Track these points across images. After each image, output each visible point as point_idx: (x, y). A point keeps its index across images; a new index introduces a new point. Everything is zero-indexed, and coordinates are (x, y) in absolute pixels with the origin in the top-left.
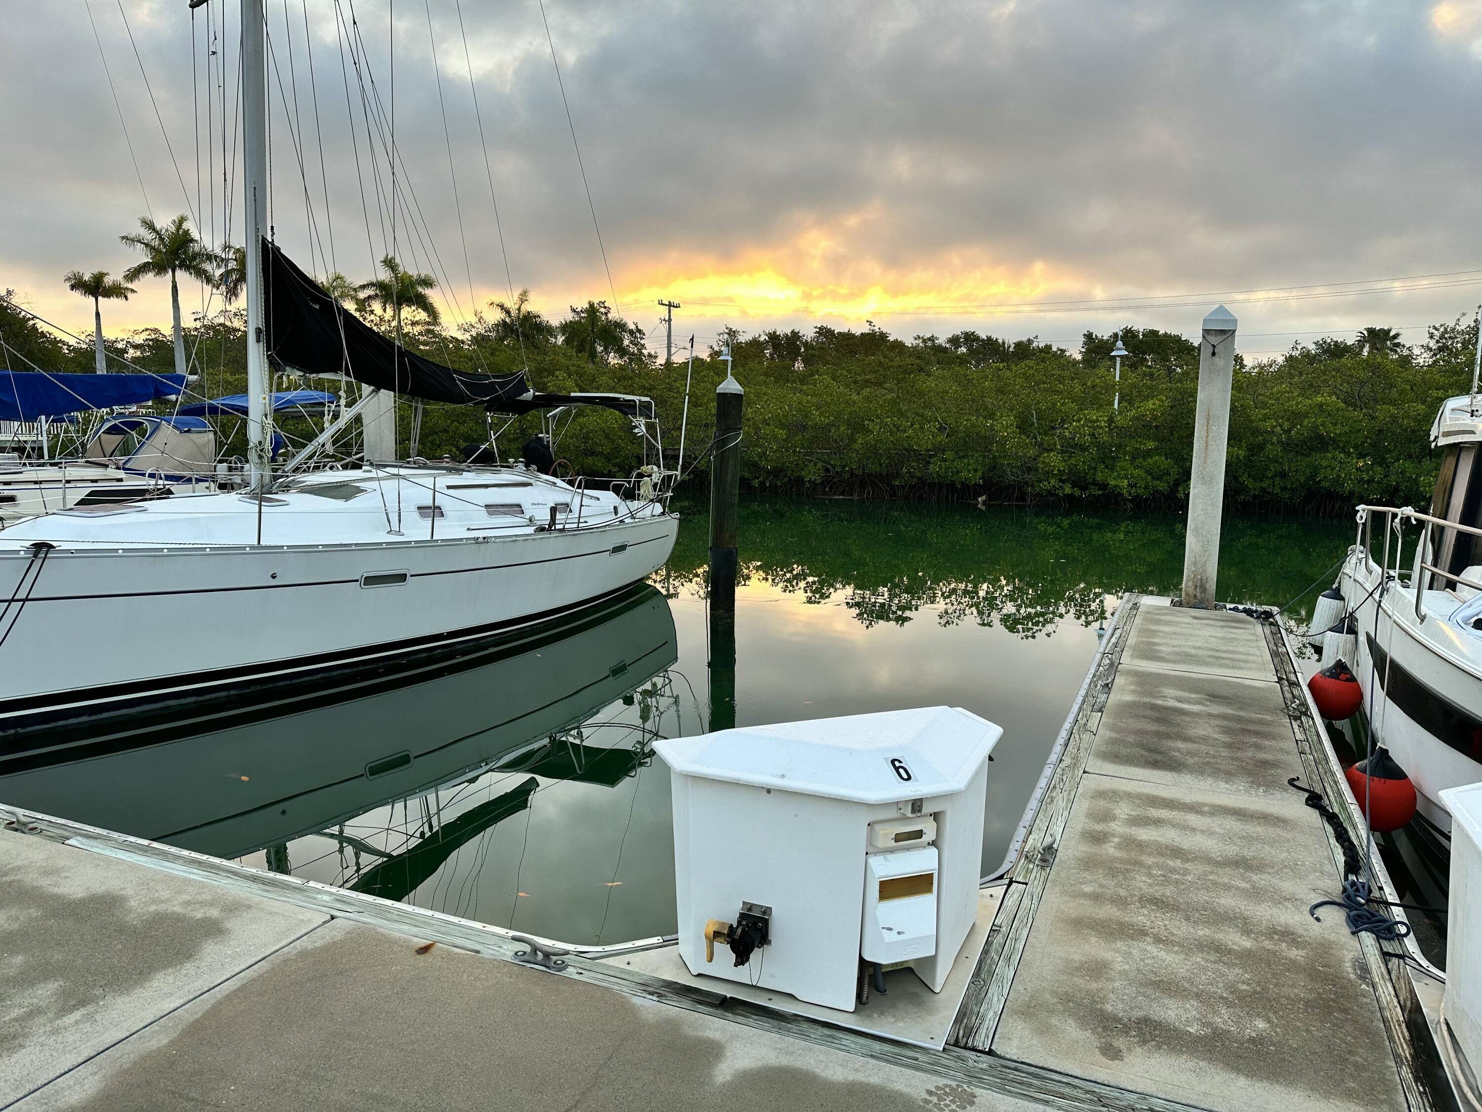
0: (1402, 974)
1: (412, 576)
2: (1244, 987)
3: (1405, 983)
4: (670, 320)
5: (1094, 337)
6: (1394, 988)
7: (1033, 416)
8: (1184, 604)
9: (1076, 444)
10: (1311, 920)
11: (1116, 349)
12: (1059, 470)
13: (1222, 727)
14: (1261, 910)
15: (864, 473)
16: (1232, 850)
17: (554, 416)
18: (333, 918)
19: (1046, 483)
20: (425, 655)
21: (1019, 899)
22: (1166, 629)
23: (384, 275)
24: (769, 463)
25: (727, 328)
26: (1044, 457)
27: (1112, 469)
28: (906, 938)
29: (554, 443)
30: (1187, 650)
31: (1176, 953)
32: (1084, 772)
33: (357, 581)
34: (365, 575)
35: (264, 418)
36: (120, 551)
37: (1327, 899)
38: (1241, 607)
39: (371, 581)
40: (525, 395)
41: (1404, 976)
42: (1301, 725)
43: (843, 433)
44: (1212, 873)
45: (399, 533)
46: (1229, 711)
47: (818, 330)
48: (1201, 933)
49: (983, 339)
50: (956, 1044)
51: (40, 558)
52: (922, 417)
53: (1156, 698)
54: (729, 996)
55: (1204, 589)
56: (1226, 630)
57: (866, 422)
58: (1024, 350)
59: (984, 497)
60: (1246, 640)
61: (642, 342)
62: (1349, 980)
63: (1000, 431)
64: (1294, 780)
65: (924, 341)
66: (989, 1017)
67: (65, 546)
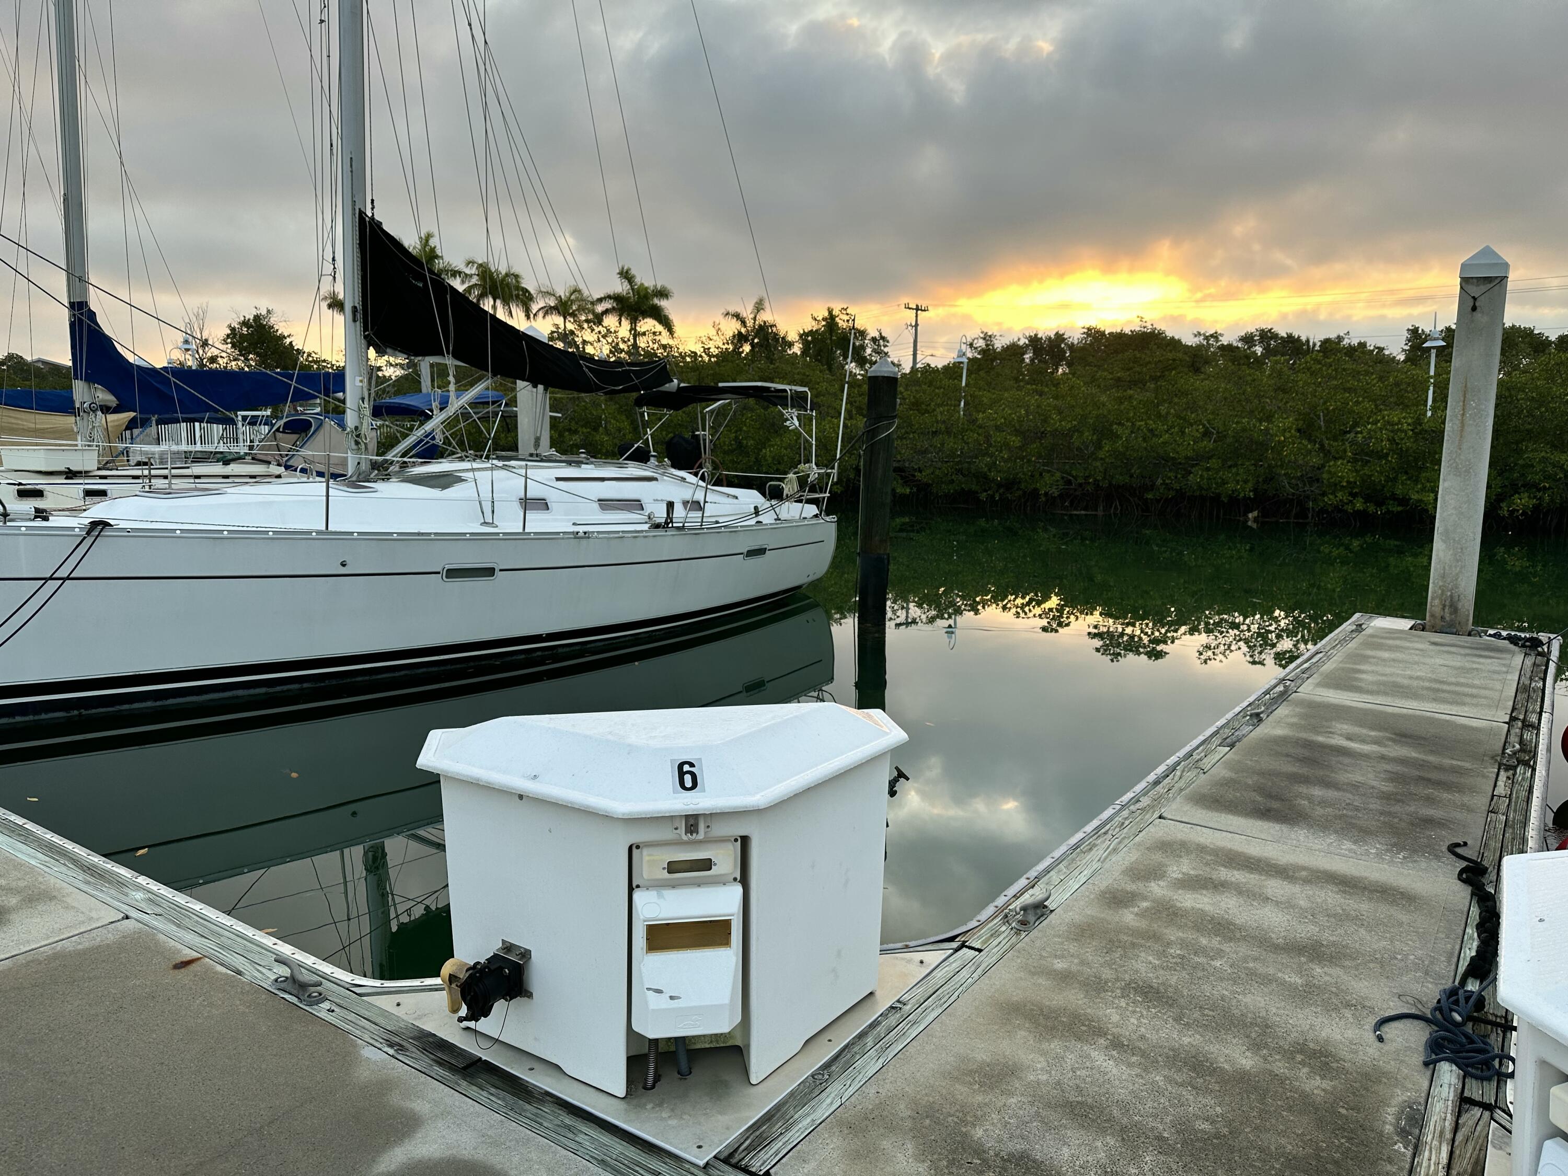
0: (1477, 1134)
1: (501, 570)
2: (1206, 1126)
3: (1474, 1149)
4: (917, 325)
5: (1420, 332)
6: (1451, 1153)
7: (1319, 418)
8: (1427, 627)
9: (1373, 451)
10: (1371, 1037)
11: (1431, 340)
12: (1348, 482)
13: (1393, 773)
14: (1300, 1016)
15: (1110, 484)
16: (1306, 931)
17: (712, 411)
18: (127, 917)
19: (1331, 497)
20: (523, 656)
21: (957, 970)
22: (1386, 655)
23: (620, 287)
24: (999, 474)
25: (982, 332)
26: (1330, 466)
27: (1417, 481)
28: (681, 1005)
29: (711, 442)
30: (1399, 680)
31: (1130, 1065)
32: (1160, 817)
33: (439, 573)
34: (447, 567)
35: (361, 402)
36: (178, 532)
37: (1413, 1011)
38: (1504, 633)
39: (453, 573)
40: (667, 385)
41: (1479, 1137)
42: (1512, 779)
43: (1088, 439)
44: (1255, 959)
45: (491, 524)
46: (1414, 755)
47: (1086, 331)
48: (1186, 1040)
49: (1282, 337)
50: (727, 1161)
51: (93, 536)
52: (1184, 419)
53: (1318, 733)
54: (484, 1058)
55: (1455, 610)
56: (1468, 658)
57: (1115, 426)
58: (1331, 347)
59: (1255, 513)
60: (1489, 671)
61: (886, 350)
62: (1381, 1134)
63: (1277, 435)
64: (1458, 845)
65: (1207, 338)
66: (800, 1126)
67: (123, 525)
